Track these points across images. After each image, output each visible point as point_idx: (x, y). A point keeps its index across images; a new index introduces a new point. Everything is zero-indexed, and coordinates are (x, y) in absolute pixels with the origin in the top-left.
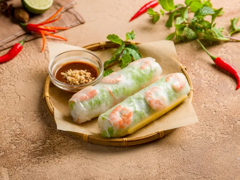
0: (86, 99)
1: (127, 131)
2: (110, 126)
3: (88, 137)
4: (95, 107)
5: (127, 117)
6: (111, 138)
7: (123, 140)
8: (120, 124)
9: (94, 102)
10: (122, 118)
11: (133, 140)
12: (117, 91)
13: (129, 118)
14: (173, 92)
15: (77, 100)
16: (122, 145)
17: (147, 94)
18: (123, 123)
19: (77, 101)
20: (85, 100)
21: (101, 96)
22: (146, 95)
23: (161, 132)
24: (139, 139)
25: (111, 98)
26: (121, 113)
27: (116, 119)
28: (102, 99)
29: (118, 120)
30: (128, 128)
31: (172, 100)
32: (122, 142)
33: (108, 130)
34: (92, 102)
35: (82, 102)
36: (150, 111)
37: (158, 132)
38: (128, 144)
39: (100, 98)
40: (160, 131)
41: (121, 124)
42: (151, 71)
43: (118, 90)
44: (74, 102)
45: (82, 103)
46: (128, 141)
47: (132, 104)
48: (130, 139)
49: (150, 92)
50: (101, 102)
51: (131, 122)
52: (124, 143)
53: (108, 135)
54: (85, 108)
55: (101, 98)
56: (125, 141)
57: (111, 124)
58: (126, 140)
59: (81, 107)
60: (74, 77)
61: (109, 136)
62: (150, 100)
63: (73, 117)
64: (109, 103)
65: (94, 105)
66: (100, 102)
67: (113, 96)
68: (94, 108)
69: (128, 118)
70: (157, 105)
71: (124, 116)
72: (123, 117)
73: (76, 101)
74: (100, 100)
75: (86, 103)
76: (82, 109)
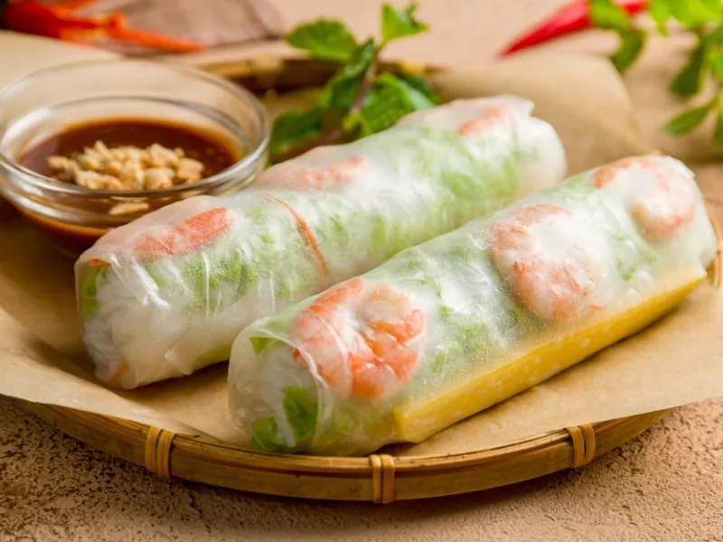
0: (169, 247)
1: (390, 420)
2: (300, 383)
3: (172, 446)
4: (220, 296)
5: (393, 339)
6: (303, 451)
7: (370, 463)
8: (354, 368)
9: (212, 269)
10: (368, 341)
11: (428, 464)
12: (339, 228)
13: (409, 343)
14: (637, 238)
15: (119, 254)
16: (363, 497)
17: (500, 234)
18: (370, 366)
19: (122, 261)
20: (164, 253)
21: (255, 240)
22: (495, 239)
23: (583, 431)
24: (460, 459)
25: (309, 258)
26: (362, 316)
27: (331, 342)
28: (257, 260)
29: (344, 350)
30: (401, 399)
31: (631, 281)
32: (367, 474)
33: (288, 407)
34: (201, 266)
35: (147, 262)
36: (516, 321)
37: (565, 430)
38: (395, 492)
39: (247, 250)
40: (573, 424)
41: (359, 371)
42: (517, 154)
43: (344, 222)
44: (103, 267)
45: (147, 268)
46: (400, 473)
47: (419, 275)
48: (412, 462)
49: (517, 224)
50: (253, 273)
51: (414, 369)
52: (376, 481)
53: (287, 435)
54: (163, 295)
55: (253, 249)
56: (383, 471)
57: (304, 367)
58: (386, 464)
59: (141, 289)
60: (115, 174)
61: (291, 441)
62: (519, 261)
63: (98, 357)
64: (293, 283)
65: (212, 285)
66: (244, 270)
67: (315, 247)
68: (213, 301)
69: (400, 339)
70: (558, 290)
71: (380, 328)
72: (370, 333)
73: (113, 259)
74: (249, 262)
75: (173, 271)
76: (145, 302)
